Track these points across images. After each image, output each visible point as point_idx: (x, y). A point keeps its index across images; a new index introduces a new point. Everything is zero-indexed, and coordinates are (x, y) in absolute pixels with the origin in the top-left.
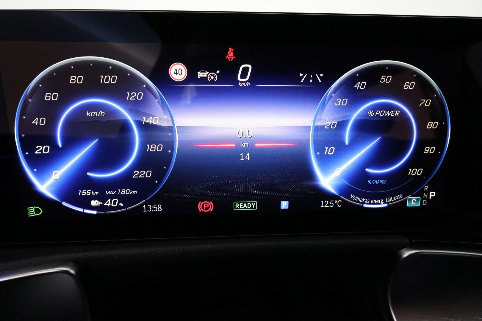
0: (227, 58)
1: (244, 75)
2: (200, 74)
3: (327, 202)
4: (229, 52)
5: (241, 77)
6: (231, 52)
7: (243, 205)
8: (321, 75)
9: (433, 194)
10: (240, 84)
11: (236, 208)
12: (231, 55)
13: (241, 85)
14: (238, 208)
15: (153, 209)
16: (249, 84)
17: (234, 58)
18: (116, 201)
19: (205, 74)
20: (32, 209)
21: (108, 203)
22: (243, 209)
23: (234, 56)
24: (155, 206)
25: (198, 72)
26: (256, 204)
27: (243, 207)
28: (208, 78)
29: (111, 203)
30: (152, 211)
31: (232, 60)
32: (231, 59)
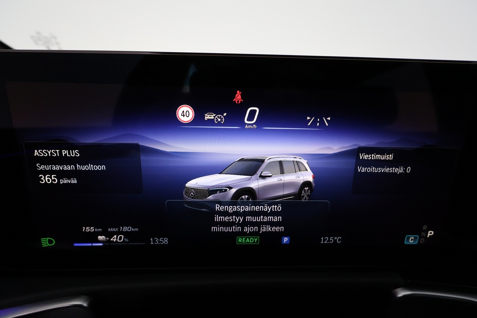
0: (235, 101)
1: (251, 118)
2: (207, 116)
3: (327, 239)
4: (237, 95)
5: (248, 120)
6: (239, 95)
7: (246, 240)
8: (329, 119)
9: (431, 233)
10: (246, 127)
11: (239, 242)
12: (238, 97)
13: (248, 127)
14: (241, 242)
15: (159, 242)
16: (256, 126)
17: (241, 101)
18: (122, 237)
19: (212, 116)
20: (45, 240)
21: (114, 239)
22: (246, 243)
23: (242, 99)
24: (162, 239)
25: (205, 114)
26: (258, 240)
27: (245, 241)
28: (215, 120)
29: (117, 238)
30: (159, 243)
31: (239, 103)
32: (238, 101)
